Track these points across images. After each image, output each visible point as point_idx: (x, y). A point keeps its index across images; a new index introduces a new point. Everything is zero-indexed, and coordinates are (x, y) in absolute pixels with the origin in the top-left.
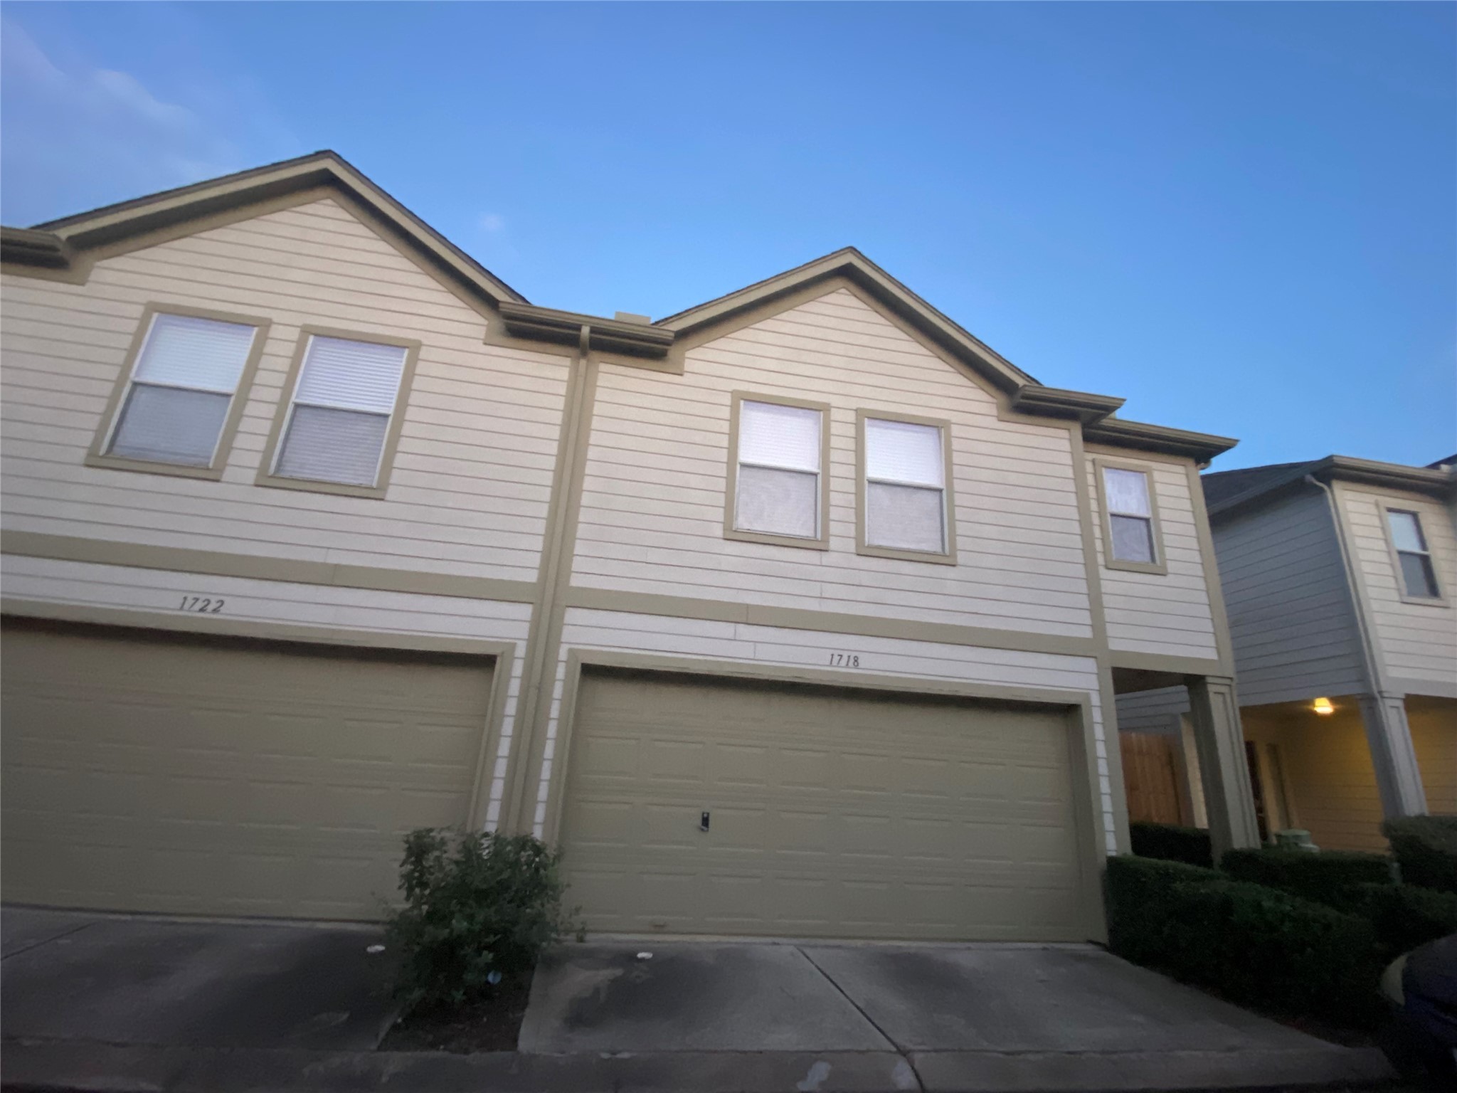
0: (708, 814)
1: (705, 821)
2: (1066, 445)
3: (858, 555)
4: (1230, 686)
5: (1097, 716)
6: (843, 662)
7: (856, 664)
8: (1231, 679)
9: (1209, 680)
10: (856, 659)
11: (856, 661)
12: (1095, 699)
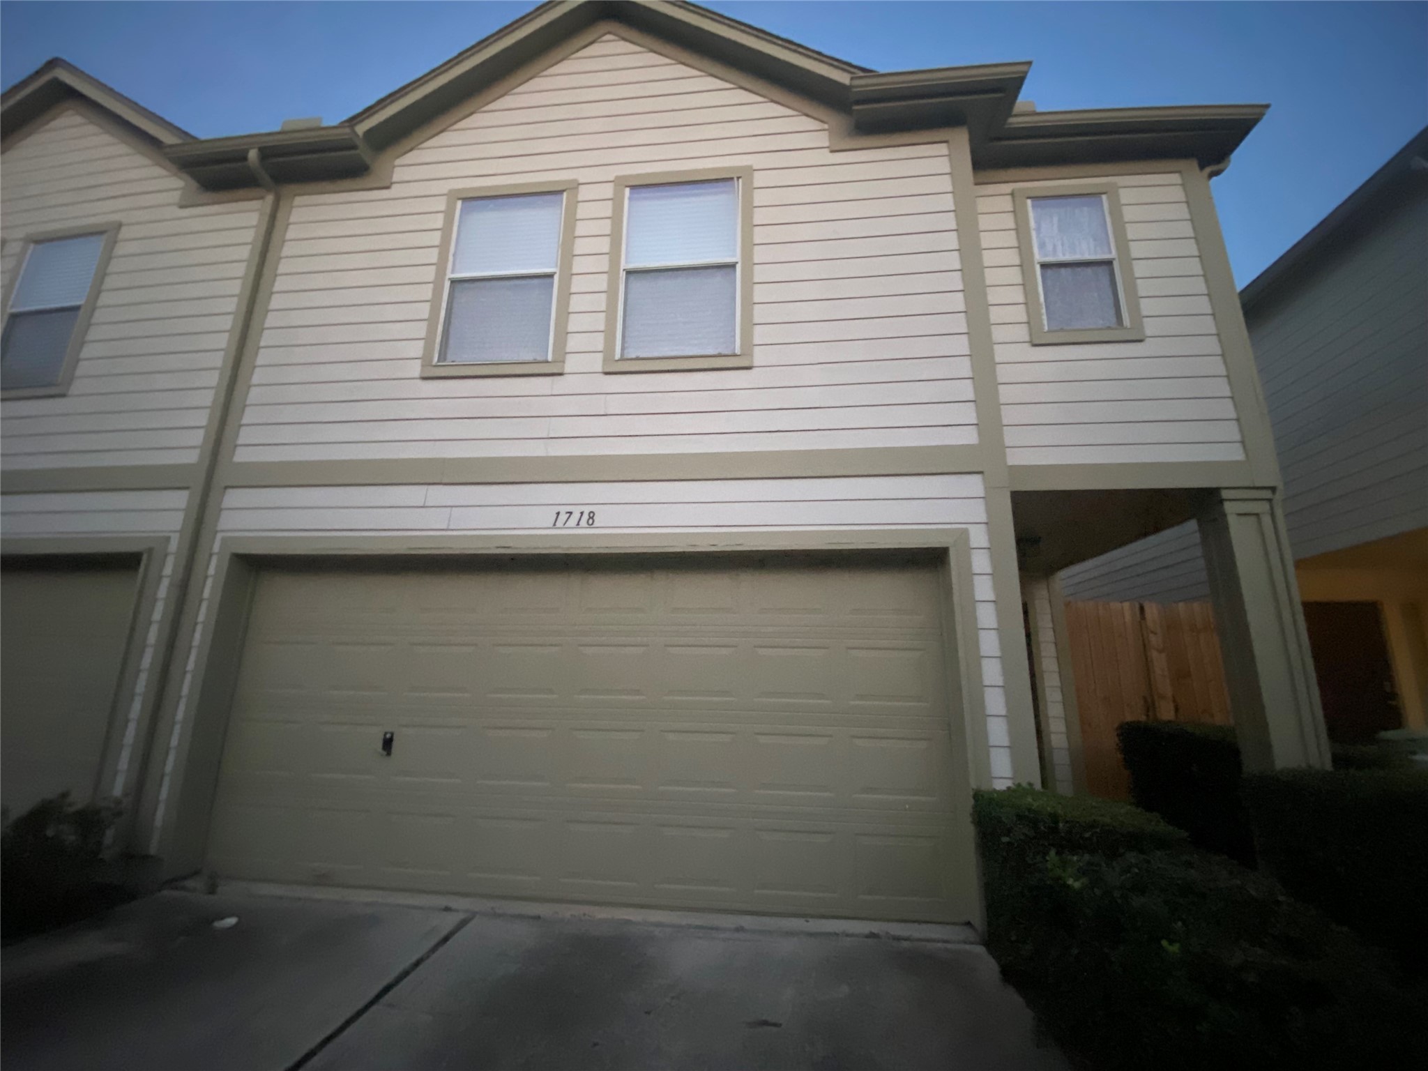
0: (392, 734)
1: (388, 744)
2: (943, 165)
3: (607, 373)
4: (1270, 500)
5: (981, 562)
6: (573, 521)
7: (591, 521)
8: (1273, 489)
9: (1225, 494)
10: (592, 516)
11: (590, 518)
12: (979, 537)
